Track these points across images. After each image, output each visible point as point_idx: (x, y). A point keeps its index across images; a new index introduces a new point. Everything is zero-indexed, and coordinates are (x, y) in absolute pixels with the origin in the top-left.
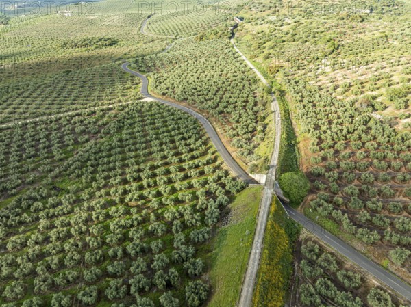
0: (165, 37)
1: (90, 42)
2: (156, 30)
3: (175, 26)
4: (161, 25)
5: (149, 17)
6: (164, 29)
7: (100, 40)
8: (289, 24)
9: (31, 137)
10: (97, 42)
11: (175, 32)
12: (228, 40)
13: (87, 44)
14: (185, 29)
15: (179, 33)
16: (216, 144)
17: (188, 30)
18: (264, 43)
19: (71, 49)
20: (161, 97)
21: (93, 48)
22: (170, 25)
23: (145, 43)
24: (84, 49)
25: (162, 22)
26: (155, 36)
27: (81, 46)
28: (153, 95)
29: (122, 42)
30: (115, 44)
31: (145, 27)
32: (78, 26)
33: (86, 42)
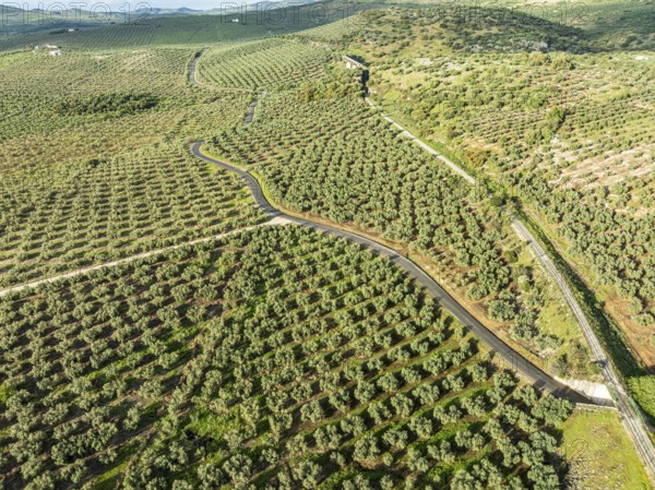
0: (236, 91)
1: (110, 103)
2: (217, 78)
3: (249, 72)
4: (223, 69)
5: (198, 55)
6: (231, 77)
7: (127, 98)
8: (459, 73)
9: (87, 313)
10: (122, 102)
11: (250, 82)
12: (360, 101)
13: (105, 107)
14: (266, 76)
15: (258, 83)
16: (456, 314)
17: (271, 77)
18: (433, 107)
19: (77, 116)
20: (301, 216)
21: (118, 113)
22: (239, 70)
23: (205, 102)
24: (102, 116)
25: (223, 64)
26: (219, 90)
27: (95, 111)
28: (282, 210)
29: (166, 102)
30: (154, 105)
31: (196, 74)
32: (80, 73)
33: (103, 103)
